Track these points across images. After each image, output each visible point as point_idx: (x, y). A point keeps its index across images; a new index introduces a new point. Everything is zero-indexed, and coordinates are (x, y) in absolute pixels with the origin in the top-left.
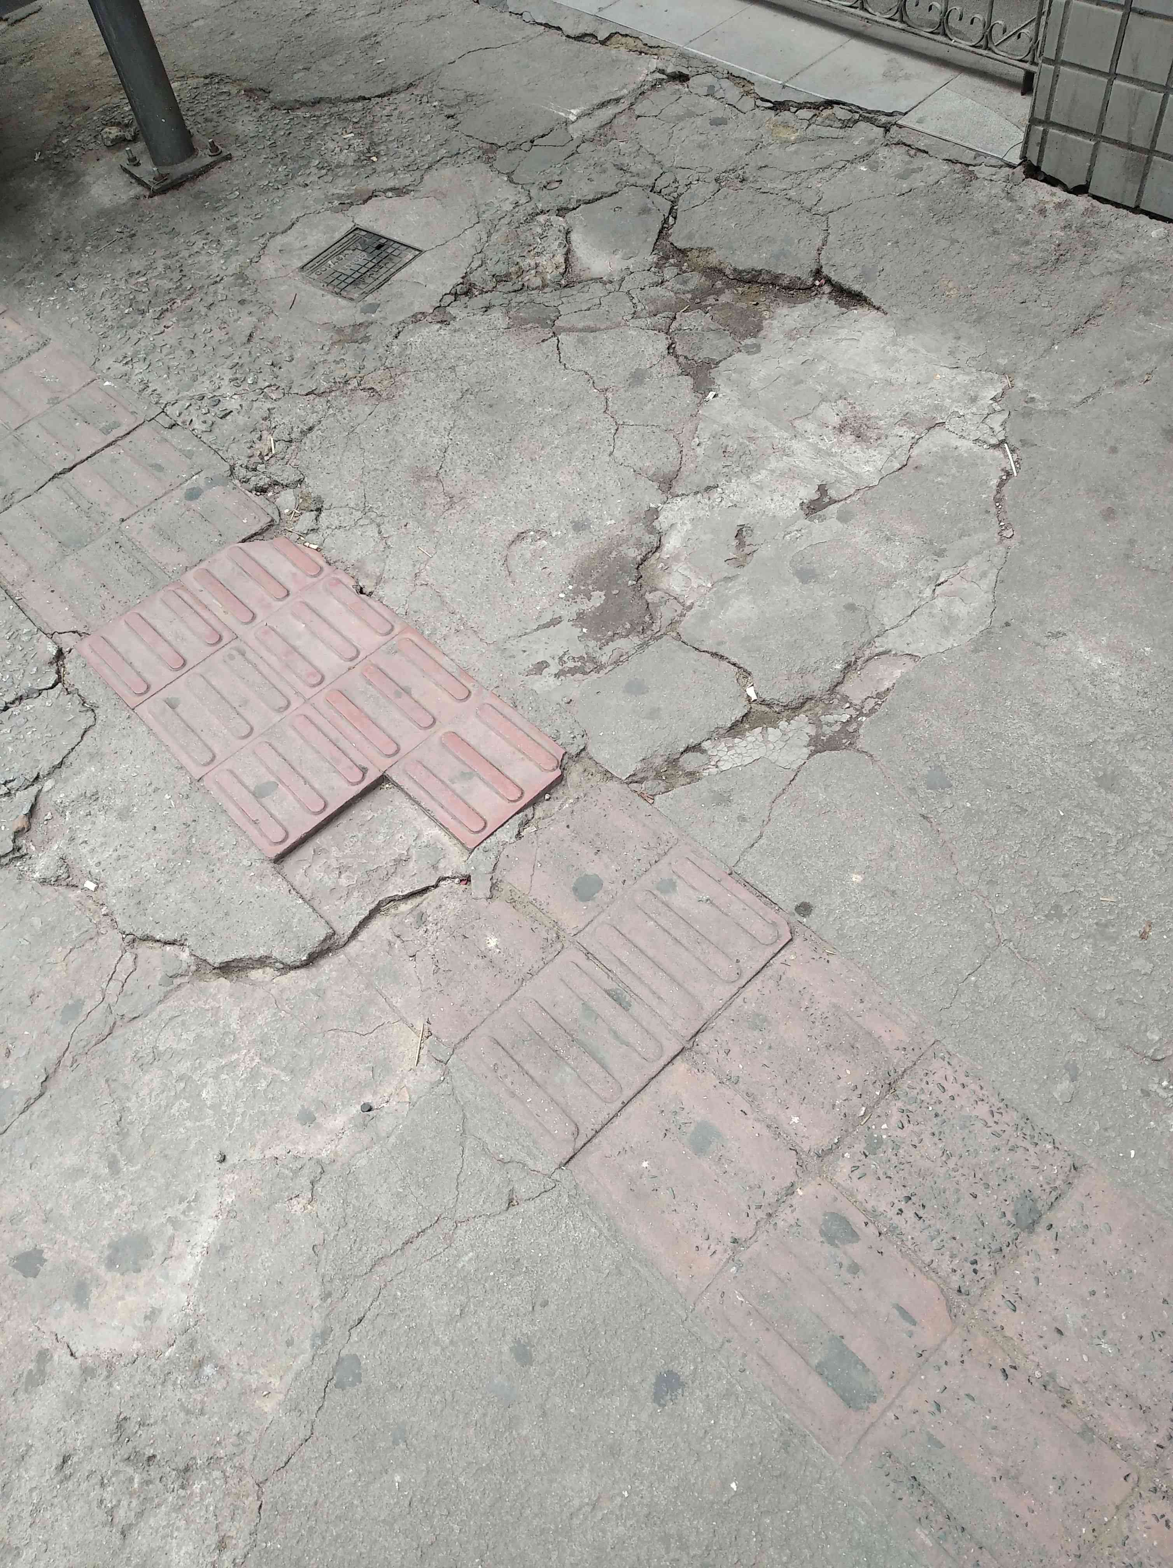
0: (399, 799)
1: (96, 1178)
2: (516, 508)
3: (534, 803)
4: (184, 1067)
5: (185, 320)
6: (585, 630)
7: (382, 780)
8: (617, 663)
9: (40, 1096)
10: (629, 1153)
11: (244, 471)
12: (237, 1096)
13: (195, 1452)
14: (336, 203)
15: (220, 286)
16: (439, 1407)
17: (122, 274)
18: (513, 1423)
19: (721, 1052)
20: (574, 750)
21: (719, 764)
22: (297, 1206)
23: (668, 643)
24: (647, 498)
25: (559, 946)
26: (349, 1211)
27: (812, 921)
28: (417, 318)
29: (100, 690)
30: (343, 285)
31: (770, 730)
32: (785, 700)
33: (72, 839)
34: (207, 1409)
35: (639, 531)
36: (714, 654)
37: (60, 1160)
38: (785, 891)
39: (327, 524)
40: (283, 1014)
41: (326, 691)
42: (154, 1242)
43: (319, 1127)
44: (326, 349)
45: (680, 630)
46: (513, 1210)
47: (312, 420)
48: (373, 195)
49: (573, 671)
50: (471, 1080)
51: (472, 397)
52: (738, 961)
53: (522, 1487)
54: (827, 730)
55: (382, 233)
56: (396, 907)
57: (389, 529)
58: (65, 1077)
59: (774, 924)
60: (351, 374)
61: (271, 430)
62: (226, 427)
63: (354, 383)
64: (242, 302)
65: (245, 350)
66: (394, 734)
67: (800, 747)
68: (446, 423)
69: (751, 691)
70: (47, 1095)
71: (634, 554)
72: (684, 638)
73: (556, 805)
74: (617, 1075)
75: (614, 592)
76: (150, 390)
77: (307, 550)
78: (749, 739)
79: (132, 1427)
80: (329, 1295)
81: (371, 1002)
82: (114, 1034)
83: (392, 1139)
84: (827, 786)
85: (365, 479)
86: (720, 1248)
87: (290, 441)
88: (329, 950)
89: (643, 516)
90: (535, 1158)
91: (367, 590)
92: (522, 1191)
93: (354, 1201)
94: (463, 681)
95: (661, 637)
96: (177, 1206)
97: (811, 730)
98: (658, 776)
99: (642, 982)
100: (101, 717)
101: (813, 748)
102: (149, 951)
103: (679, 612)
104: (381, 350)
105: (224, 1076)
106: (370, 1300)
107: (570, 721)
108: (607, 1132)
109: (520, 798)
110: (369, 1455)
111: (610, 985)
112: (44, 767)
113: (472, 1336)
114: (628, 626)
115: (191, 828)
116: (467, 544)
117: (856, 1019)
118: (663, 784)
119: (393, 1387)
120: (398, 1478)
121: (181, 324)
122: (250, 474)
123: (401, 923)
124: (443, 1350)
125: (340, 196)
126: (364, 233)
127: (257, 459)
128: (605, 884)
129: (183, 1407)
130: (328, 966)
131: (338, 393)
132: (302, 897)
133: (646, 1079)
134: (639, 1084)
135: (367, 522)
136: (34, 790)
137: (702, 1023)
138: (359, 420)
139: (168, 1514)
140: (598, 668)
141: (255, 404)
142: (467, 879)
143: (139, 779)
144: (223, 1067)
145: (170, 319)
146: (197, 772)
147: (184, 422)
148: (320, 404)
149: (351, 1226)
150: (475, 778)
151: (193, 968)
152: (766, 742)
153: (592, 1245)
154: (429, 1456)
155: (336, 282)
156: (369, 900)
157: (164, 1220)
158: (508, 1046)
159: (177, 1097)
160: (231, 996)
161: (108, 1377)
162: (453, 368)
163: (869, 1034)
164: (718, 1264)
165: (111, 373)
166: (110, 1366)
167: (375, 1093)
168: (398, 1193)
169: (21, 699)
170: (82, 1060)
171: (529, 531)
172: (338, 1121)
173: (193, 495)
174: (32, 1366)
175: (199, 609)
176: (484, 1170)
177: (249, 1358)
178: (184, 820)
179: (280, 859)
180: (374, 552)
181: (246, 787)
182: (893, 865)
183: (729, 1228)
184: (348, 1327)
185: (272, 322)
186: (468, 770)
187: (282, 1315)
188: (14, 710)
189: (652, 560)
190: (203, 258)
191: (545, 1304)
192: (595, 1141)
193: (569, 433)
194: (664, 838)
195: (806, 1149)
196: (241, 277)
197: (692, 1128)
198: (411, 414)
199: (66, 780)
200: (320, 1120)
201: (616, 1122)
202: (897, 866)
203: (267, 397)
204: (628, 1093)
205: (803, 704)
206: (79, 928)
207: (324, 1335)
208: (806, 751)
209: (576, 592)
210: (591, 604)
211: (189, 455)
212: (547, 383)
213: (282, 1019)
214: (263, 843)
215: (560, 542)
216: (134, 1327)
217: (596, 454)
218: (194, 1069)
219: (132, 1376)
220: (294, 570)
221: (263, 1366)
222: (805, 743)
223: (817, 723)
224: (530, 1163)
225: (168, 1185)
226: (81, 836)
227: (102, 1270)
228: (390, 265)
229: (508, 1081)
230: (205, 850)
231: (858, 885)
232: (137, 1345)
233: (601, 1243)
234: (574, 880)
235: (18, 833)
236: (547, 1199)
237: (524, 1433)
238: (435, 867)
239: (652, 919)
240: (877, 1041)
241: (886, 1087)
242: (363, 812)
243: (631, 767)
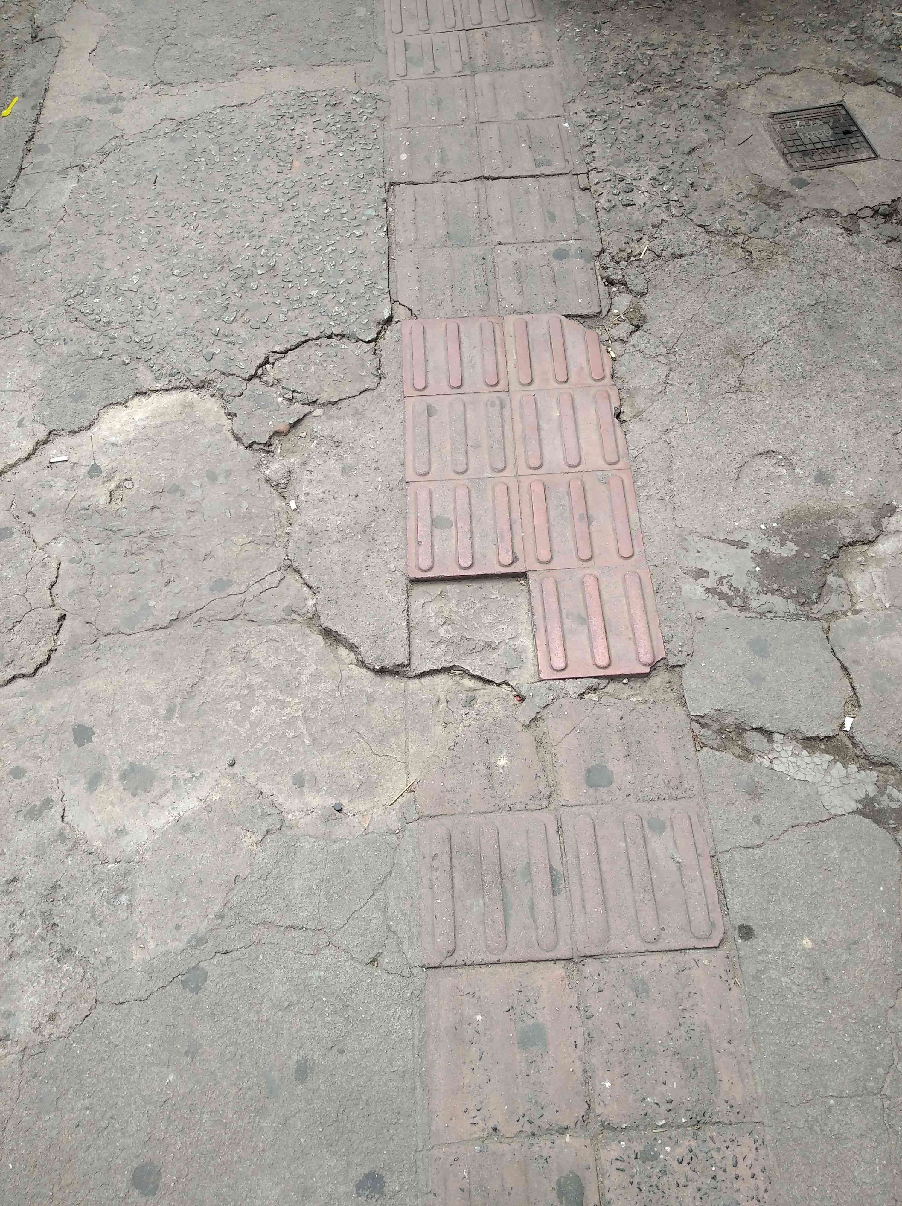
0: (523, 599)
1: (155, 712)
2: (785, 427)
3: (612, 678)
4: (256, 680)
5: (657, 106)
6: (758, 569)
7: (523, 575)
8: (761, 615)
9: (164, 628)
10: (475, 1000)
11: (609, 258)
12: (271, 729)
13: (79, 946)
14: (842, 72)
15: (701, 93)
16: (228, 1056)
17: (639, 39)
18: (261, 1112)
19: (596, 986)
20: (672, 661)
21: (775, 761)
22: (248, 839)
23: (814, 629)
24: (895, 493)
25: (545, 804)
26: (275, 872)
27: (745, 947)
28: (829, 214)
29: (394, 368)
30: (794, 149)
31: (839, 764)
32: (869, 751)
33: (305, 463)
34: (105, 924)
35: (866, 517)
36: (844, 668)
37: (145, 681)
38: (743, 905)
39: (635, 342)
40: (338, 694)
41: (535, 477)
42: (156, 784)
43: (302, 794)
44: (741, 196)
45: (833, 625)
46: (370, 968)
47: (688, 249)
48: (877, 82)
49: (722, 596)
50: (414, 850)
51: (821, 310)
52: (663, 929)
53: (236, 1158)
54: (885, 802)
55: (859, 121)
56: (462, 678)
57: (675, 378)
58: (186, 627)
59: (713, 925)
60: (744, 229)
61: (652, 238)
62: (622, 214)
63: (740, 238)
64: (708, 117)
65: (680, 159)
66: (556, 548)
67: (852, 798)
68: (784, 319)
69: (848, 722)
70: (169, 630)
71: (847, 533)
72: (831, 635)
73: (627, 692)
74: (510, 937)
75: (807, 555)
76: (591, 149)
77: (605, 355)
78: (816, 760)
79: (60, 894)
80: (222, 917)
81: (396, 734)
82: (235, 622)
83: (335, 847)
84: (845, 849)
85: (689, 325)
86: (481, 1124)
87: (659, 257)
88: (398, 673)
89: (879, 506)
90: (411, 944)
91: (623, 417)
92: (385, 961)
93: (282, 868)
94: (635, 542)
95: (813, 619)
96: (184, 773)
97: (872, 791)
98: (720, 731)
99: (581, 884)
100: (381, 388)
101: (861, 807)
102: (293, 581)
103: (845, 609)
104: (781, 224)
105: (273, 707)
106: (242, 944)
107: (688, 635)
108: (473, 971)
109: (605, 668)
110: (167, 1046)
111: (557, 865)
112: (324, 397)
113: (282, 1028)
114: (794, 591)
115: (378, 514)
116: (724, 432)
117: (714, 1051)
118: (719, 741)
119: (213, 1014)
120: (171, 1077)
121: (652, 108)
122: (612, 264)
123: (456, 693)
124: (258, 1020)
125: (849, 68)
126: (843, 112)
127: (624, 255)
128: (614, 786)
129: (93, 911)
130: (390, 683)
131: (723, 239)
132: (408, 621)
133: (528, 957)
134: (520, 957)
135: (664, 360)
136: (307, 409)
137: (599, 952)
138: (722, 272)
139: (40, 968)
140: (744, 608)
141: (656, 210)
142: (522, 699)
143: (373, 453)
144: (278, 700)
145: (646, 100)
146: (410, 475)
147: (595, 191)
148: (703, 238)
149: (268, 883)
150: (585, 626)
151: (310, 615)
152: (827, 771)
153: (400, 1041)
154: (198, 1082)
155: (790, 143)
156: (448, 658)
157: (171, 775)
158: (455, 849)
159: (237, 697)
160: (318, 654)
161: (70, 850)
162: (824, 276)
163: (715, 1072)
164: (471, 1135)
165: (575, 118)
166: (76, 844)
167: (351, 801)
168: (311, 888)
169: (343, 336)
170: (204, 624)
171: (780, 454)
172: (315, 800)
173: (560, 255)
174: (38, 803)
175: (500, 350)
176: (374, 922)
177: (150, 914)
178: (378, 504)
179: (415, 581)
180: (652, 389)
181: (431, 512)
182: (844, 957)
183: (498, 1119)
184: (217, 950)
185: (717, 148)
186: (584, 616)
187: (187, 903)
188: (334, 342)
189: (858, 549)
190: (706, 61)
191: (341, 1052)
192: (460, 970)
193: (876, 392)
194: (686, 786)
195: (598, 1113)
196: (722, 94)
197: (531, 1022)
198: (765, 293)
199: (330, 418)
200: (305, 789)
201: (484, 969)
202: (848, 960)
203: (668, 209)
204: (507, 956)
205: (882, 765)
206: (265, 530)
207: (200, 941)
208: (853, 806)
209: (777, 532)
210: (780, 550)
211: (580, 221)
212: (890, 337)
213: (335, 697)
214: (413, 564)
215: (797, 481)
216: (106, 830)
217: (883, 425)
218: (260, 687)
219: (82, 862)
220: (585, 365)
221: (154, 929)
222: (858, 798)
223: (882, 789)
224: (405, 946)
225: (190, 753)
226: (311, 466)
227: (115, 777)
228: (842, 154)
229: (436, 874)
230: (375, 537)
231: (804, 949)
232: (99, 844)
233: (407, 1046)
234: (594, 763)
235: (277, 433)
236: (397, 982)
237: (263, 1124)
238: (508, 670)
239: (626, 842)
240: (716, 1082)
241: (694, 1121)
242: (492, 589)
243: (705, 708)
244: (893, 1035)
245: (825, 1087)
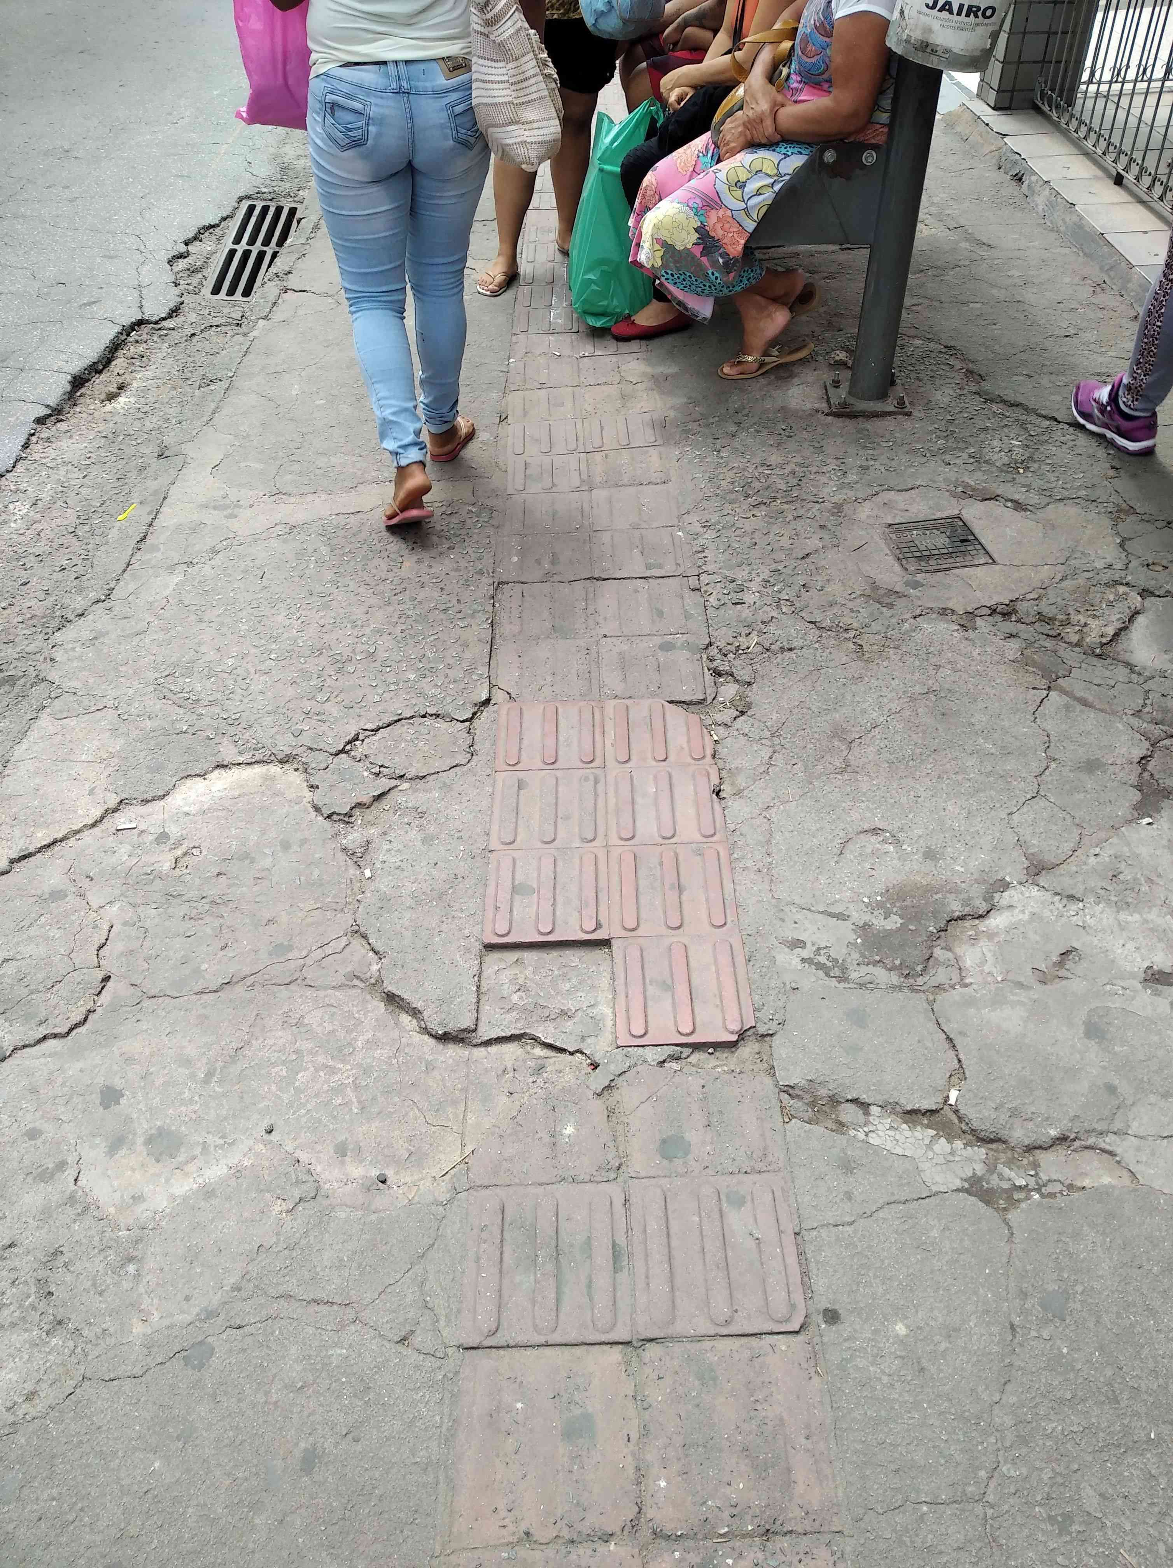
0: (605, 967)
1: (193, 1076)
2: (893, 806)
3: (697, 1047)
4: (306, 1045)
5: (771, 517)
6: (859, 941)
7: (605, 943)
8: (861, 985)
9: (215, 991)
10: (516, 1386)
11: (716, 651)
12: (317, 1095)
13: (73, 1317)
14: (960, 489)
15: (817, 506)
16: (226, 1441)
17: (758, 460)
18: (256, 1507)
19: (656, 1372)
20: (762, 1029)
21: (870, 1135)
22: (278, 1206)
23: (919, 1001)
24: (1009, 870)
25: (612, 1175)
26: (303, 1242)
27: (830, 1333)
28: (944, 612)
29: (487, 745)
30: (910, 555)
31: (943, 1140)
32: (975, 1125)
33: (385, 833)
34: (105, 1294)
35: (976, 892)
36: (950, 1040)
37: (186, 1044)
38: (829, 1287)
39: (739, 727)
40: (394, 1061)
41: (626, 848)
42: (183, 1150)
43: (343, 1163)
44: (853, 596)
45: (939, 997)
46: (399, 1347)
47: (797, 643)
48: (995, 498)
49: (820, 966)
50: (461, 1221)
51: (934, 699)
52: (736, 1311)
53: (219, 1561)
54: (995, 1181)
55: (976, 531)
56: (533, 1047)
57: (779, 759)
58: (238, 991)
59: (793, 1306)
60: (855, 625)
61: (761, 633)
62: (731, 612)
63: (852, 634)
64: (822, 527)
65: (794, 564)
66: (643, 915)
67: (957, 1176)
68: (894, 706)
69: (953, 1095)
70: (217, 995)
71: (956, 907)
72: (935, 1007)
73: (712, 1062)
74: (562, 1316)
75: (912, 927)
76: (703, 554)
77: (707, 738)
78: (916, 1134)
79: (61, 1260)
80: (239, 1289)
81: (455, 1103)
82: (291, 987)
83: (374, 1217)
84: (946, 1228)
85: (795, 711)
86: (511, 1528)
87: (768, 650)
88: (462, 1040)
89: (991, 881)
90: (448, 1321)
91: (722, 794)
92: (417, 1340)
93: (312, 1238)
94: (728, 911)
95: (918, 991)
96: (216, 1139)
97: (980, 1169)
98: (813, 1104)
99: (646, 1260)
100: (472, 763)
101: (966, 1185)
102: (359, 946)
103: (952, 982)
104: (894, 621)
105: (322, 1074)
106: (258, 1319)
107: (781, 1004)
108: (517, 1353)
109: (688, 1035)
110: (157, 1429)
111: (621, 1240)
112: (412, 772)
113: (292, 1412)
114: (898, 962)
115: (456, 882)
116: (829, 809)
117: (789, 1448)
118: (810, 1113)
119: (214, 1395)
120: (157, 1465)
121: (767, 519)
122: (719, 656)
123: (525, 1061)
124: (266, 1402)
125: (967, 486)
126: (961, 524)
127: (732, 648)
128: (690, 1157)
129: (94, 1279)
130: (453, 1051)
131: (833, 634)
132: (478, 987)
133: (581, 1339)
134: (572, 1337)
135: (769, 743)
136: (394, 783)
137: (662, 1335)
138: (832, 664)
139: (25, 1341)
140: (843, 978)
141: (766, 608)
142: (595, 1066)
143: (457, 823)
144: (327, 1066)
145: (761, 512)
146: (494, 844)
147: (706, 591)
148: (814, 633)
149: (294, 1254)
150: (670, 993)
151: (373, 981)
152: (929, 1147)
153: (426, 1429)
154: (188, 1471)
155: (906, 550)
156: (519, 1025)
157: (201, 1141)
158: (508, 1220)
159: (284, 1063)
160: (377, 1020)
161: (79, 1215)
162: (938, 667)
163: (789, 1470)
164: (499, 1539)
165: (689, 528)
166: (86, 1209)
167: (397, 1173)
168: (342, 1260)
169: (438, 716)
170: (258, 988)
171: (887, 831)
172: (356, 1171)
173: (667, 647)
174: (51, 1166)
175: (598, 731)
176: (409, 1299)
177: (158, 1284)
178: (457, 872)
179: (490, 947)
180: (754, 769)
181: (513, 879)
182: (943, 1346)
183: (531, 1520)
184: (228, 1324)
185: (831, 554)
186: (669, 982)
187: (201, 1274)
188: (428, 721)
189: (967, 923)
190: (824, 479)
191: (357, 1440)
192: (502, 1352)
193: (989, 774)
194: (770, 1158)
195: (649, 1516)
196: (838, 508)
197: (577, 1411)
198: (874, 683)
199: (416, 791)
200: (348, 1159)
201: (529, 1352)
202: (947, 1349)
203: (778, 607)
204: (557, 1338)
205: (992, 1141)
206: (335, 897)
207: (211, 1314)
208: (958, 1184)
209: (880, 905)
210: (883, 923)
211: (688, 616)
212: (1006, 723)
213: (391, 1065)
214: (488, 929)
215: (904, 857)
216: (122, 1196)
217: (997, 805)
218: (310, 1052)
219: (90, 1228)
220: (685, 745)
221: (160, 1299)
222: (964, 1176)
223: (991, 1168)
224: (442, 1323)
225: (225, 1118)
226: (391, 836)
227: (140, 1140)
228: (958, 559)
229: (484, 1246)
230: (452, 904)
231: (897, 1335)
232: (112, 1210)
233: (434, 1434)
234: (670, 1134)
235: (359, 805)
236: (430, 1362)
237: (257, 1521)
238: (583, 1038)
239: (700, 1217)
240: (788, 1484)
241: (762, 1530)
242: (572, 957)
243: (795, 1078)
244: (998, 1435)
245: (918, 1491)
